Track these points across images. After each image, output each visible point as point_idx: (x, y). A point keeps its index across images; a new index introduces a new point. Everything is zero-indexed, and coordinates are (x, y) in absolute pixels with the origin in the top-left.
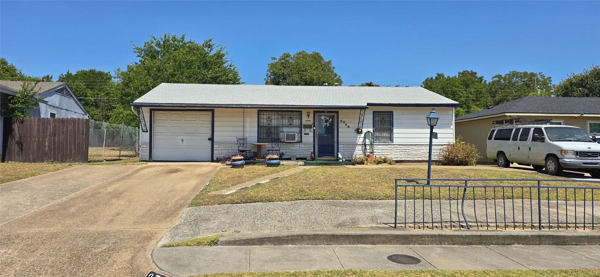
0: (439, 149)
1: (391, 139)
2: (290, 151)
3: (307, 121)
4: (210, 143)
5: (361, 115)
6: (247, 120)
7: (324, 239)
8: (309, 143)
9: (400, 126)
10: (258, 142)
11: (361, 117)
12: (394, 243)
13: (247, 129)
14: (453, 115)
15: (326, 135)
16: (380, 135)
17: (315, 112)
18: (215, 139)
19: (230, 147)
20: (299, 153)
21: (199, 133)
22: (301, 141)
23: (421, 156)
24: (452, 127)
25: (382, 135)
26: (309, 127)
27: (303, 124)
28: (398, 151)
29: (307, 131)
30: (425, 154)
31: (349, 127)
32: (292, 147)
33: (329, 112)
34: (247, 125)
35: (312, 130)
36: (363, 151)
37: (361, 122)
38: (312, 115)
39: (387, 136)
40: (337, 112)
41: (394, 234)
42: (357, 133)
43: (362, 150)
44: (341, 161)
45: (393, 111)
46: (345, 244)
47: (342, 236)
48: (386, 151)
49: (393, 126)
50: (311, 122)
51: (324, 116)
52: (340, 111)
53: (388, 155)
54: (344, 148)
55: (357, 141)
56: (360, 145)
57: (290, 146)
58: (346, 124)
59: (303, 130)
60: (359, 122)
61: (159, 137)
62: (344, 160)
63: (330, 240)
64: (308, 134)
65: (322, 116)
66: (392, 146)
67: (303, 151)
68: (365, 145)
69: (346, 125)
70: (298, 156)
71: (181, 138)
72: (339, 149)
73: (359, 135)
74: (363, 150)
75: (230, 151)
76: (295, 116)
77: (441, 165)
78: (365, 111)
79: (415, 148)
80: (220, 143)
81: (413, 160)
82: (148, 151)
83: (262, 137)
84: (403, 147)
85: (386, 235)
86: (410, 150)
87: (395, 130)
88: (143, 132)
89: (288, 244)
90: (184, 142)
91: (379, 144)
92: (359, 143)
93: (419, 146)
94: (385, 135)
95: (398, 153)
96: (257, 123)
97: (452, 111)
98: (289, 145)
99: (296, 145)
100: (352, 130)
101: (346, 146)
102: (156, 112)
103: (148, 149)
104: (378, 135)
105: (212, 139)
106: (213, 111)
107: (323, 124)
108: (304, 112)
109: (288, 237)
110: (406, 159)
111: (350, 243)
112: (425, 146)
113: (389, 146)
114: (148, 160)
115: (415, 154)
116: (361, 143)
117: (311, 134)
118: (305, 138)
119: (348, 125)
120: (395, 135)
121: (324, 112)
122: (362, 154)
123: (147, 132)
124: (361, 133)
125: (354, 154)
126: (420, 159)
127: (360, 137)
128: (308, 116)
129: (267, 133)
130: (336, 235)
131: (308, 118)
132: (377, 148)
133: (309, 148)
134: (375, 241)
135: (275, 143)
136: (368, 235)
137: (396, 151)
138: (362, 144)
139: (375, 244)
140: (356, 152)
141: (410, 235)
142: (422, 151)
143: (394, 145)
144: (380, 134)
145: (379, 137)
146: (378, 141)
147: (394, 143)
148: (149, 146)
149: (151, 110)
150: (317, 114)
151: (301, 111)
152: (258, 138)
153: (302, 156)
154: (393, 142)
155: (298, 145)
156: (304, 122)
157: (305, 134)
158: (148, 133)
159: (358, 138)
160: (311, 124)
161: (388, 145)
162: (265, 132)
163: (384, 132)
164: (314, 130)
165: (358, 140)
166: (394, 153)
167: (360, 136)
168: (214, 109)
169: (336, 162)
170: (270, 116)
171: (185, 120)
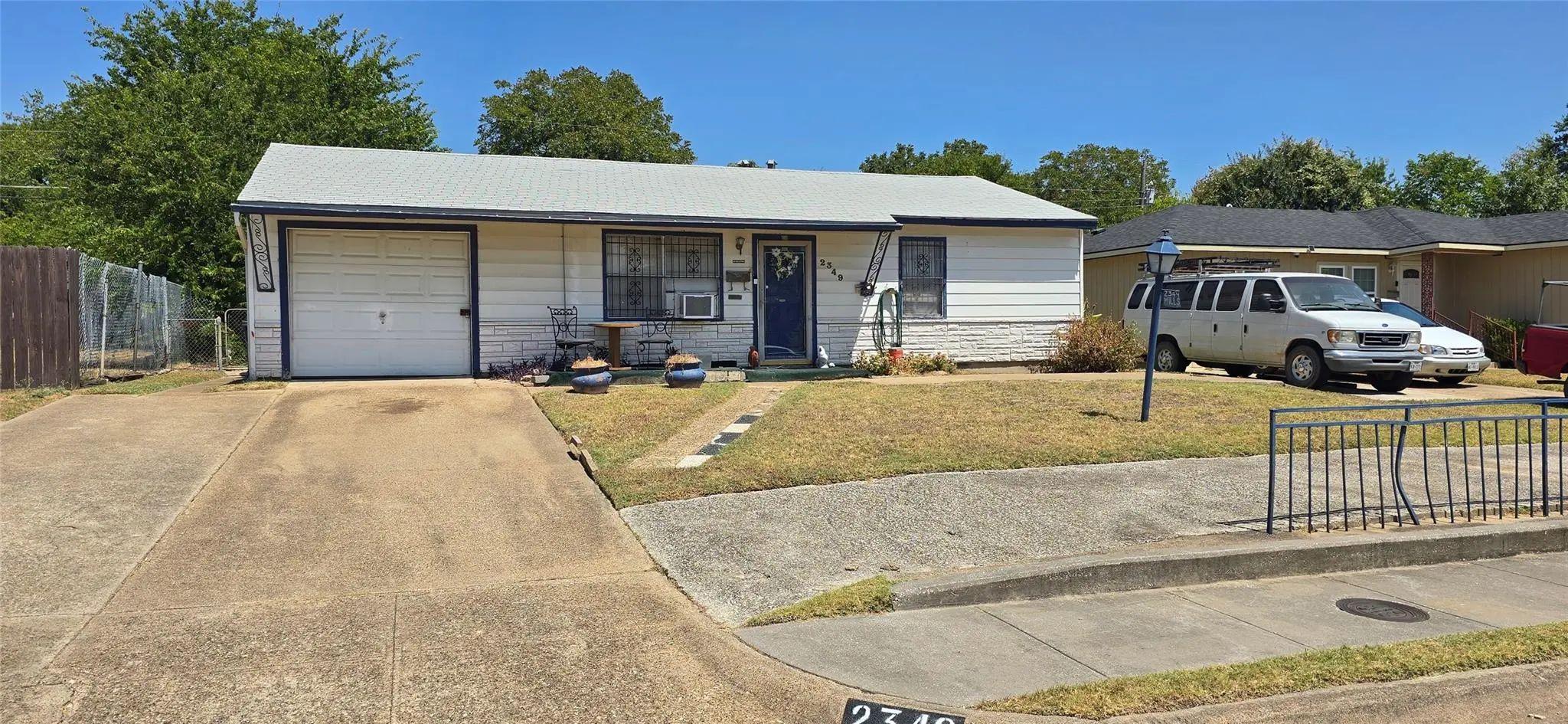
0: (1050, 332)
1: (941, 308)
2: (692, 343)
3: (735, 262)
4: (464, 325)
5: (879, 246)
6: (574, 256)
7: (1145, 572)
8: (742, 322)
9: (964, 277)
10: (606, 319)
11: (878, 250)
12: (1294, 571)
13: (575, 284)
14: (1079, 249)
15: (784, 300)
16: (913, 299)
17: (756, 238)
18: (484, 312)
19: (526, 334)
20: (717, 350)
21: (433, 295)
22: (721, 318)
23: (1008, 351)
24: (1077, 278)
25: (920, 299)
26: (743, 277)
27: (725, 270)
28: (957, 338)
29: (738, 288)
30: (1017, 346)
31: (841, 278)
32: (697, 333)
33: (791, 238)
34: (574, 271)
35: (749, 285)
36: (874, 340)
37: (876, 266)
38: (748, 246)
39: (931, 300)
40: (813, 239)
41: (1294, 548)
42: (862, 294)
43: (874, 337)
44: (826, 366)
45: (945, 238)
46: (1192, 582)
47: (1184, 562)
48: (932, 339)
49: (945, 277)
50: (747, 266)
51: (779, 247)
52: (819, 235)
53: (934, 349)
54: (829, 335)
55: (862, 316)
56: (868, 324)
57: (692, 330)
58: (834, 270)
59: (726, 285)
60: (871, 265)
61: (309, 306)
62: (832, 364)
63: (1159, 576)
64: (739, 297)
65: (774, 247)
66: (943, 326)
67: (727, 343)
68: (881, 324)
69: (834, 272)
70: (715, 358)
71: (378, 308)
72: (818, 335)
73: (865, 300)
74: (876, 338)
75: (525, 345)
76: (704, 249)
77: (1051, 372)
78: (889, 236)
79: (996, 330)
80: (496, 324)
81: (992, 360)
82: (279, 348)
83: (616, 305)
84: (969, 330)
85: (1278, 552)
86: (984, 335)
87: (950, 287)
88: (260, 290)
89: (1062, 592)
90: (387, 320)
91: (914, 321)
92: (865, 321)
93: (1004, 326)
94: (925, 300)
95: (957, 345)
96: (600, 268)
97: (1077, 239)
98: (690, 328)
99: (707, 327)
100: (849, 286)
101: (834, 329)
102: (296, 231)
103: (279, 342)
104: (908, 300)
105: (471, 312)
106: (473, 231)
107: (778, 269)
108: (728, 237)
109: (1062, 574)
110: (975, 359)
111: (1201, 581)
112: (1017, 325)
113: (938, 327)
114: (280, 375)
115: (996, 346)
116: (871, 320)
117: (748, 298)
118: (731, 309)
119: (838, 272)
120: (950, 300)
121: (778, 237)
122: (874, 348)
123: (272, 290)
124: (871, 293)
125: (854, 348)
126: (1007, 358)
127: (867, 306)
128: (739, 247)
129: (629, 294)
130: (1172, 561)
131: (741, 253)
132: (907, 334)
133: (742, 336)
134: (1256, 571)
135: (657, 323)
136: (1242, 555)
137: (952, 340)
138: (875, 323)
139: (1254, 578)
140: (858, 343)
141: (1327, 549)
142: (1012, 338)
143: (947, 323)
144: (914, 295)
145: (912, 304)
146: (909, 315)
147: (948, 320)
148: (279, 335)
149: (282, 226)
150: (762, 244)
151: (720, 235)
152: (604, 310)
153: (726, 357)
154: (945, 317)
155: (715, 328)
156: (728, 264)
157: (731, 297)
158: (276, 295)
159: (864, 308)
160: (748, 269)
161: (933, 324)
162: (624, 291)
163: (924, 291)
164: (755, 286)
165: (863, 313)
166: (947, 345)
167: (869, 301)
168: (475, 226)
169: (812, 369)
170: (637, 246)
171: (389, 257)
